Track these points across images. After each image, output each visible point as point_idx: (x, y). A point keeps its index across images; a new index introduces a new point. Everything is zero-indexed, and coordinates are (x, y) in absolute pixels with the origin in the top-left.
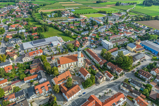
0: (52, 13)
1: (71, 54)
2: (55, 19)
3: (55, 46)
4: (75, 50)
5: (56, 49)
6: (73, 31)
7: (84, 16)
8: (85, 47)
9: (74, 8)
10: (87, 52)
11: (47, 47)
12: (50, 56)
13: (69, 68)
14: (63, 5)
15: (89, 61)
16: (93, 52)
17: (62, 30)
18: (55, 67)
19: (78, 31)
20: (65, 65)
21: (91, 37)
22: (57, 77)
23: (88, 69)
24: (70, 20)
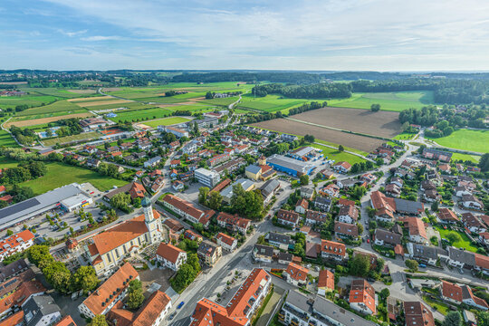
0: (50, 126)
1: (125, 219)
2: (64, 141)
3: (73, 209)
4: (136, 207)
5: (79, 217)
6: (120, 162)
7: (142, 126)
8: (158, 193)
9: (114, 110)
10: (167, 204)
11: (48, 219)
12: (63, 240)
13: (129, 256)
14: (81, 105)
15: (175, 222)
16: (181, 200)
17: (89, 164)
18: (84, 268)
19: (133, 161)
20: (114, 251)
21: (169, 168)
22: (96, 294)
23: (177, 243)
24: (109, 137)
